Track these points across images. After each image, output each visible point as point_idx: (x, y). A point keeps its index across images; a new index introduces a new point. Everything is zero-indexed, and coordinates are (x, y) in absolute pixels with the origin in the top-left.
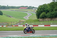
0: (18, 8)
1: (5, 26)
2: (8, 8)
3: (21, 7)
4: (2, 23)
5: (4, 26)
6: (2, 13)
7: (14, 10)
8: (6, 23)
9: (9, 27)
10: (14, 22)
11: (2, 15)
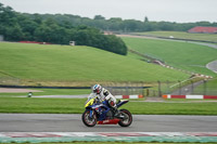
0: (187, 28)
1: (136, 97)
2: (148, 27)
3: (199, 24)
4: (124, 85)
5: (131, 97)
6: (125, 47)
7: (172, 34)
8: (140, 85)
9: (149, 100)
10: (168, 82)
11: (124, 54)
